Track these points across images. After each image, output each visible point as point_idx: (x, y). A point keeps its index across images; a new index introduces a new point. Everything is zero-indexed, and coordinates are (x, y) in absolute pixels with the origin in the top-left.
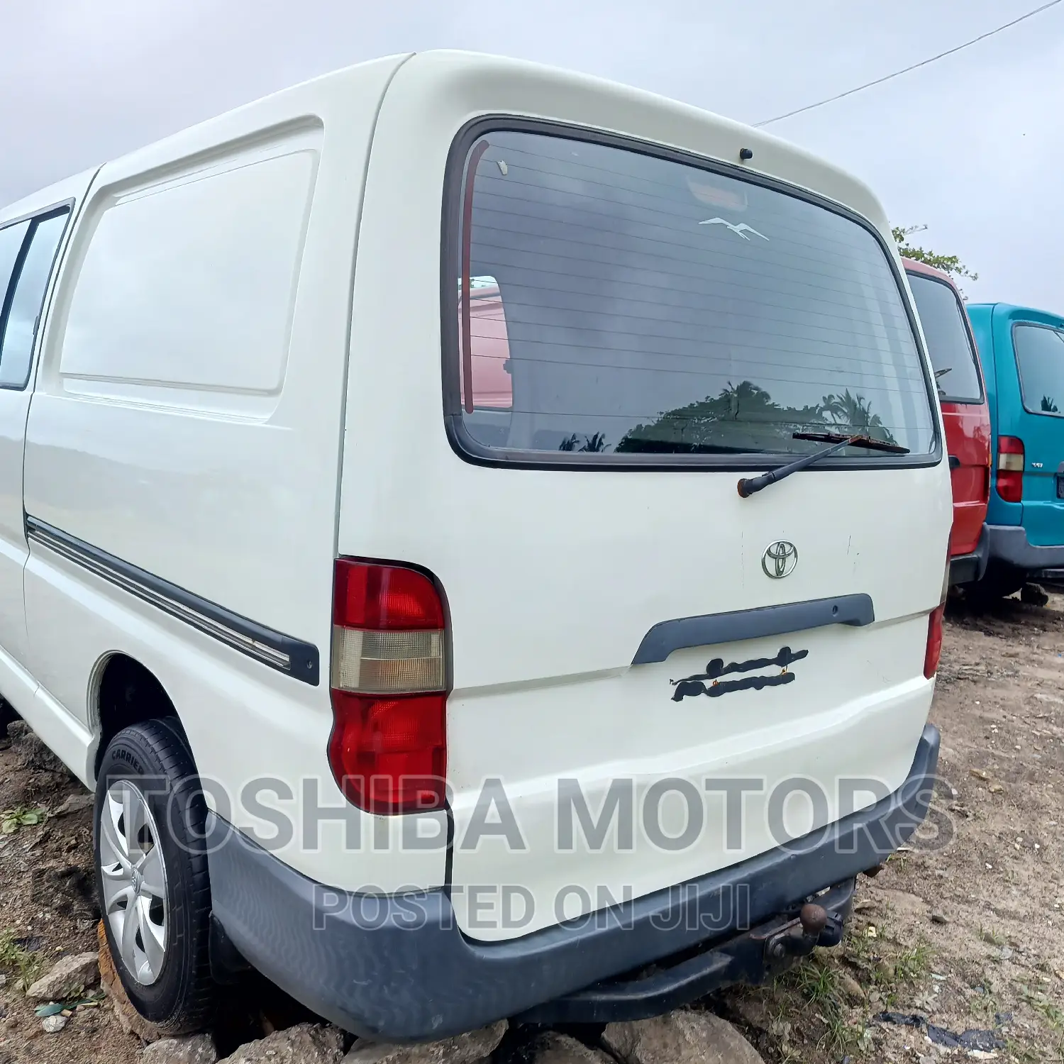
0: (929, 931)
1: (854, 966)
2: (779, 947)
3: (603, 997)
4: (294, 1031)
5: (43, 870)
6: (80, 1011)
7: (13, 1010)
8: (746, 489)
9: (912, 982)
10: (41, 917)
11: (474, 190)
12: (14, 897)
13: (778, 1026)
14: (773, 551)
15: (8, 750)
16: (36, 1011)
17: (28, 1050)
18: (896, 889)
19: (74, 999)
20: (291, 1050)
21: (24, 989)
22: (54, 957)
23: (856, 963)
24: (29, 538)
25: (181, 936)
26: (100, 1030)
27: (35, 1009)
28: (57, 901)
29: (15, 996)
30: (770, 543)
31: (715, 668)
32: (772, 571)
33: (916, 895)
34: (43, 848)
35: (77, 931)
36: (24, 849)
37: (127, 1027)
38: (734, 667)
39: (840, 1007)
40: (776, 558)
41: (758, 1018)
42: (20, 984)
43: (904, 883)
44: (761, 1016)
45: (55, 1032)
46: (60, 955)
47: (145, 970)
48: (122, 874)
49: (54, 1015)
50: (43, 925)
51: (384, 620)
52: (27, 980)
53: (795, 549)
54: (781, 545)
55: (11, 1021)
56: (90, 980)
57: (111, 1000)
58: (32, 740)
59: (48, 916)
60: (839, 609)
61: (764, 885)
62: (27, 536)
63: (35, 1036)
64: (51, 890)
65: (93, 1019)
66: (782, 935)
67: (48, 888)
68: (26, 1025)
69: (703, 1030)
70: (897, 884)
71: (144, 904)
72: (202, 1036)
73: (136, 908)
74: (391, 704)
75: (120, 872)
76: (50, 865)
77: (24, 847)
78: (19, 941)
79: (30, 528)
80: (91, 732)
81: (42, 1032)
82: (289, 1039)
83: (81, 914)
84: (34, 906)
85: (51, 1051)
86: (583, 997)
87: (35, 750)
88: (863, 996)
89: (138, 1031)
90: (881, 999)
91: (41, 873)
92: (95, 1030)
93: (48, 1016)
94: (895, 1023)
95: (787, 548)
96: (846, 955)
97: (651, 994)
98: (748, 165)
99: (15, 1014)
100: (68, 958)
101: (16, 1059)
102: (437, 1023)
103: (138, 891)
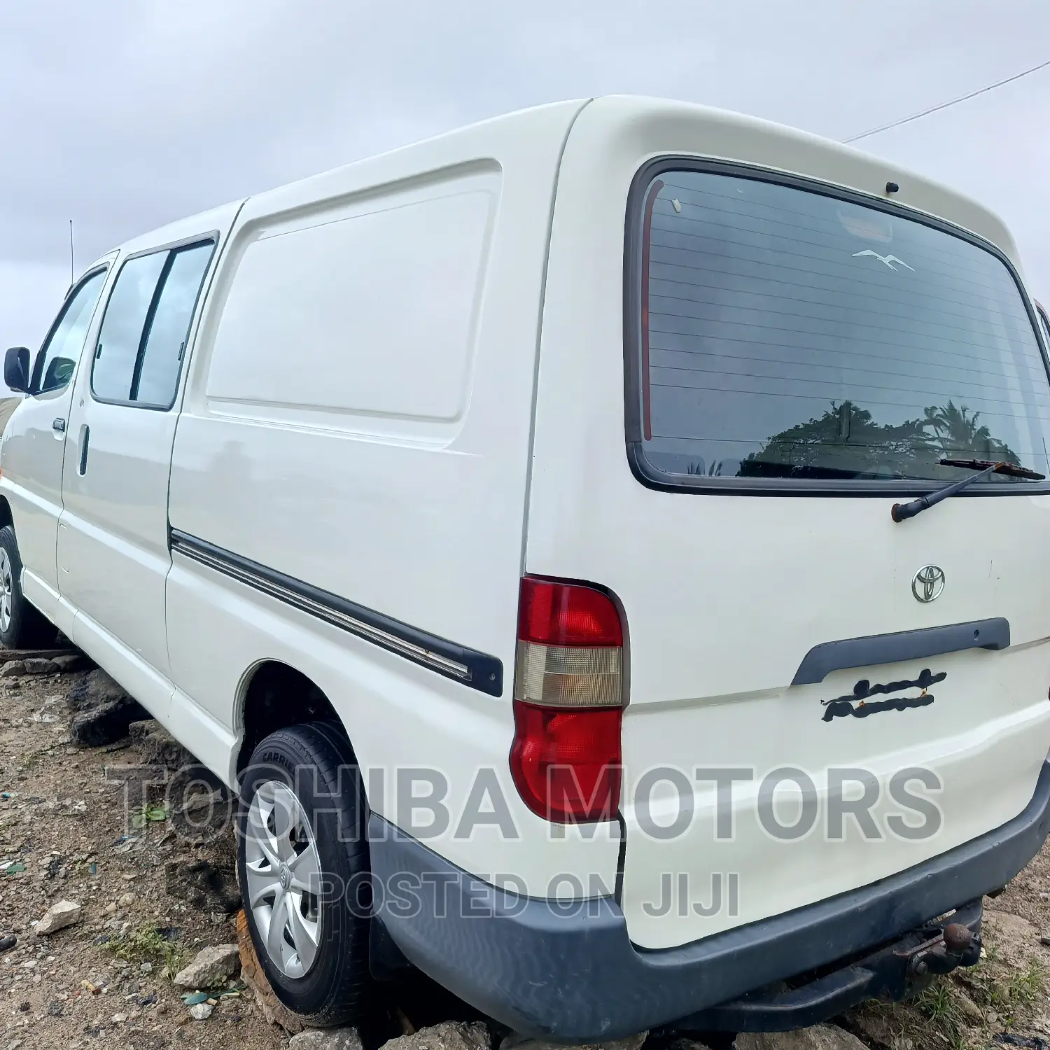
0: (1040, 953)
1: (969, 986)
2: (922, 964)
3: (754, 1007)
4: (443, 1028)
5: (175, 864)
6: (224, 1000)
7: (161, 996)
8: (900, 515)
9: (1028, 1004)
10: (177, 908)
11: (652, 226)
12: (150, 889)
13: (900, 1042)
14: (923, 575)
15: (128, 749)
16: (184, 999)
17: (180, 1035)
18: (1001, 910)
19: (217, 989)
20: (442, 1046)
21: (171, 976)
22: (193, 948)
23: (970, 982)
24: (173, 550)
25: (337, 931)
26: (244, 1019)
27: (182, 997)
28: (191, 894)
29: (162, 984)
30: (920, 569)
31: (862, 689)
32: (921, 594)
33: (1022, 917)
34: (173, 844)
35: (212, 924)
36: (155, 844)
37: (270, 1018)
38: (879, 689)
39: (959, 1026)
40: (925, 583)
41: (879, 1034)
42: (165, 972)
43: (1009, 904)
44: (882, 1031)
45: (203, 1020)
46: (200, 946)
47: (293, 965)
48: (270, 870)
49: (201, 1003)
50: (180, 917)
51: (563, 636)
52: (173, 969)
53: (942, 573)
54: (930, 569)
55: (161, 1007)
56: (231, 971)
57: (252, 991)
58: (155, 740)
59: (184, 908)
60: (980, 634)
61: (904, 903)
62: (170, 549)
63: (186, 1022)
64: (184, 884)
65: (237, 1008)
66: (925, 953)
67: (182, 881)
68: (175, 1012)
69: (834, 1043)
70: (1001, 905)
71: (294, 900)
72: (349, 1029)
73: (285, 904)
74: (570, 717)
75: (267, 869)
76: (181, 859)
77: (155, 841)
78: (160, 931)
79: (174, 540)
80: (235, 734)
81: (192, 1019)
82: (439, 1036)
83: (215, 908)
84: (170, 899)
85: (202, 1037)
86: (733, 1007)
87: (158, 749)
88: (981, 1016)
89: (281, 1022)
90: (998, 1019)
91: (173, 867)
92: (240, 1019)
93: (196, 1004)
94: (1016, 1045)
95: (935, 572)
96: (960, 975)
97: (799, 1006)
98: (894, 199)
99: (164, 1000)
100: (208, 950)
101: (171, 1043)
102: (605, 1025)
103: (287, 887)
